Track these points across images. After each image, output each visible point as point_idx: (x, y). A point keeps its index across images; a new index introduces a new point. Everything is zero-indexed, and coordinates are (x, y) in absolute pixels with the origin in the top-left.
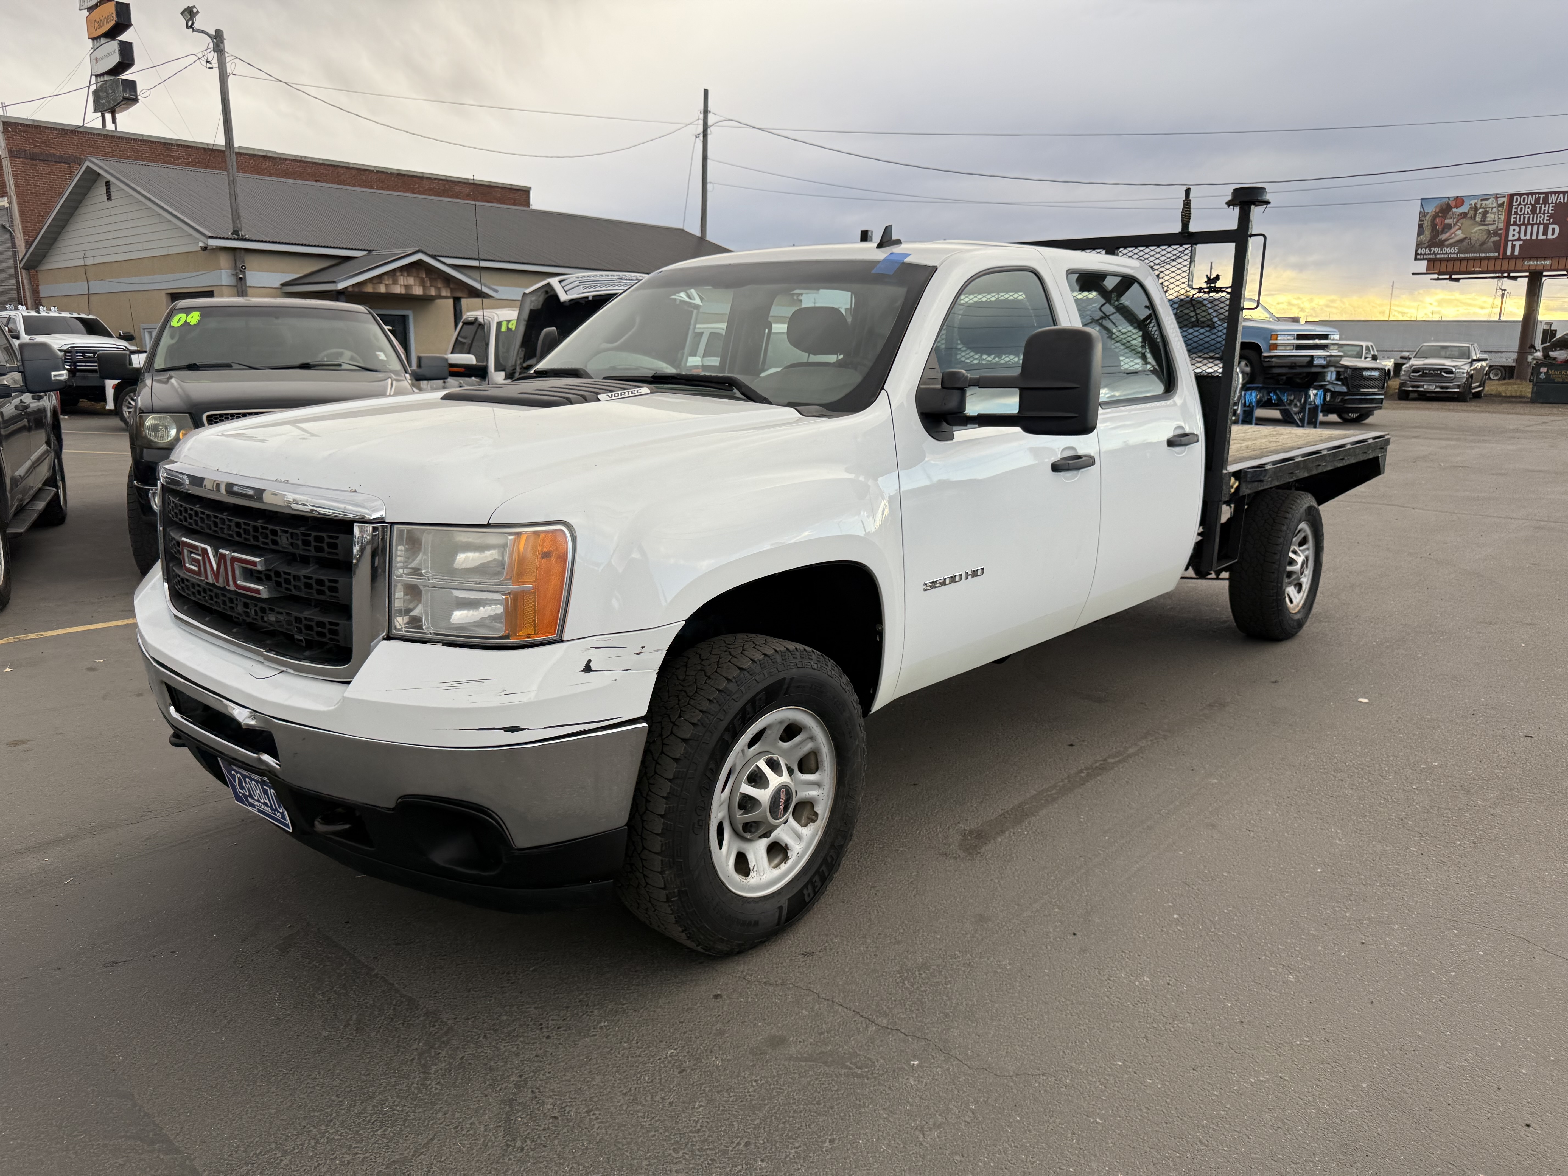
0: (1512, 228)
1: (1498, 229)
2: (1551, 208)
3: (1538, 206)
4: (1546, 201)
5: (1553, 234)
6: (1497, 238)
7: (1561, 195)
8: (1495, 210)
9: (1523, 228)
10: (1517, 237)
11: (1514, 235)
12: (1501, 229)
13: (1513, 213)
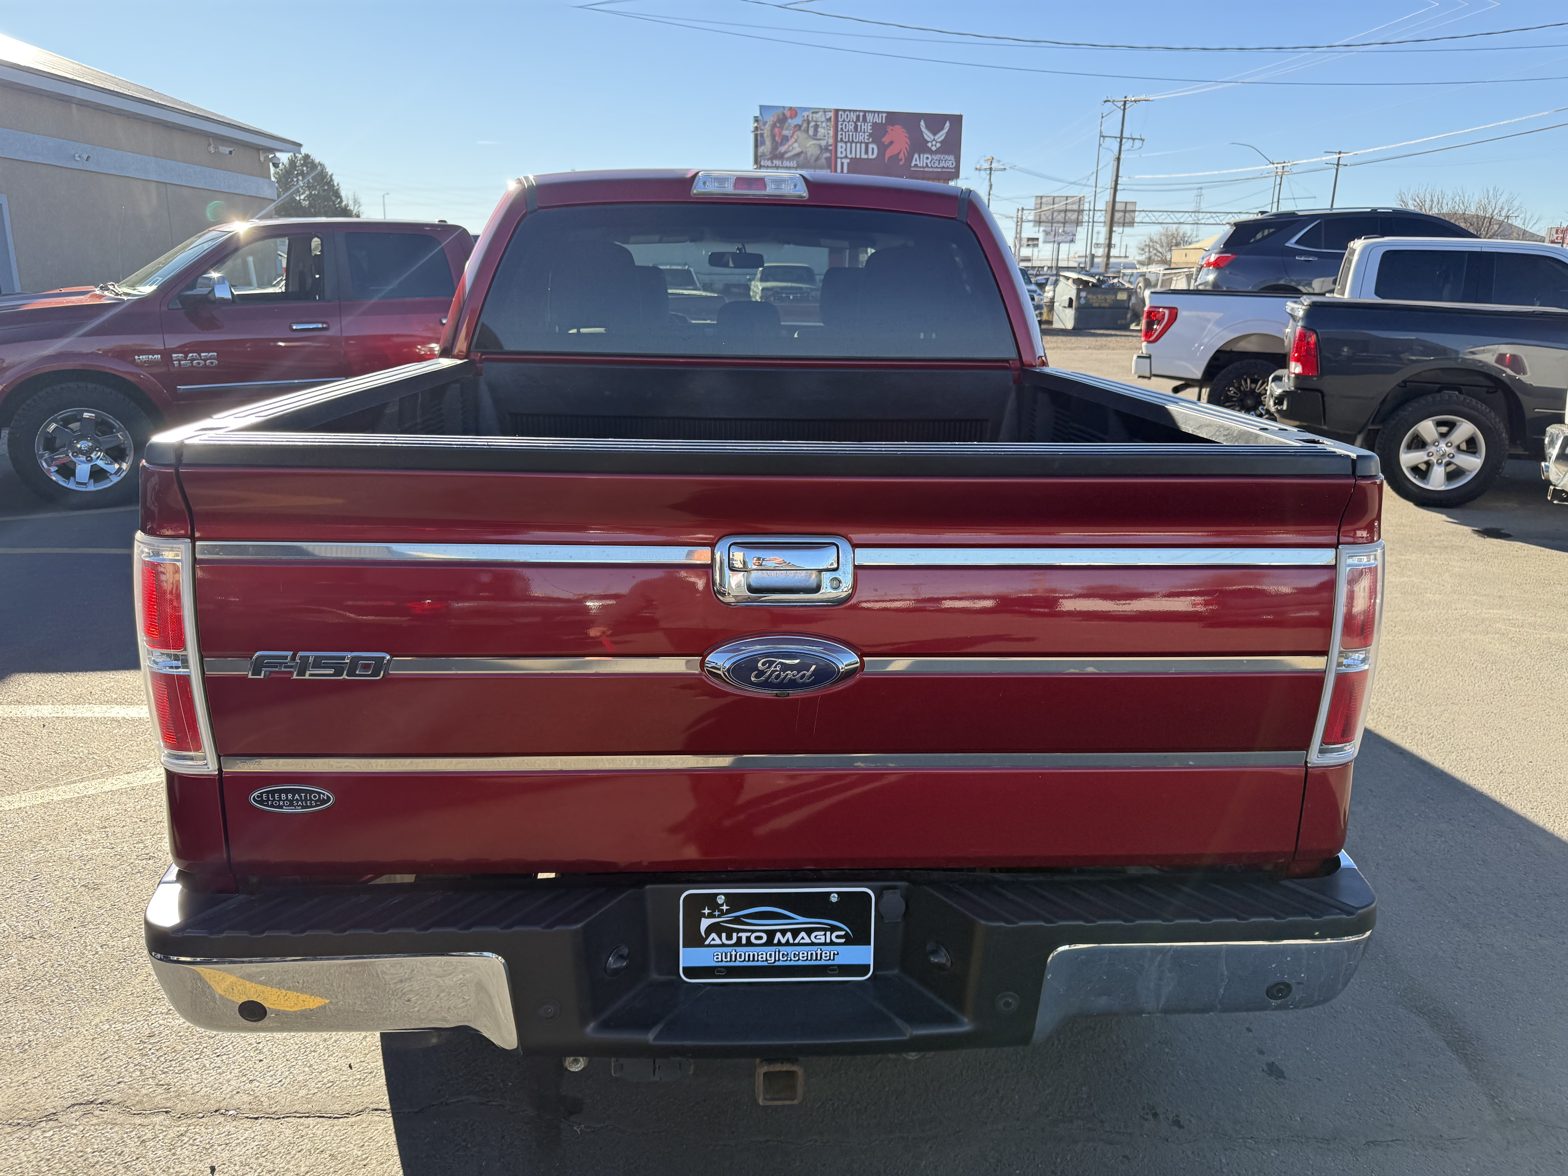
0: (839, 145)
1: (827, 145)
2: (869, 128)
3: (859, 124)
4: (865, 120)
5: (873, 153)
6: (828, 155)
7: (876, 115)
8: (824, 124)
9: (849, 145)
10: (844, 155)
11: (842, 152)
12: (831, 145)
13: (839, 129)
